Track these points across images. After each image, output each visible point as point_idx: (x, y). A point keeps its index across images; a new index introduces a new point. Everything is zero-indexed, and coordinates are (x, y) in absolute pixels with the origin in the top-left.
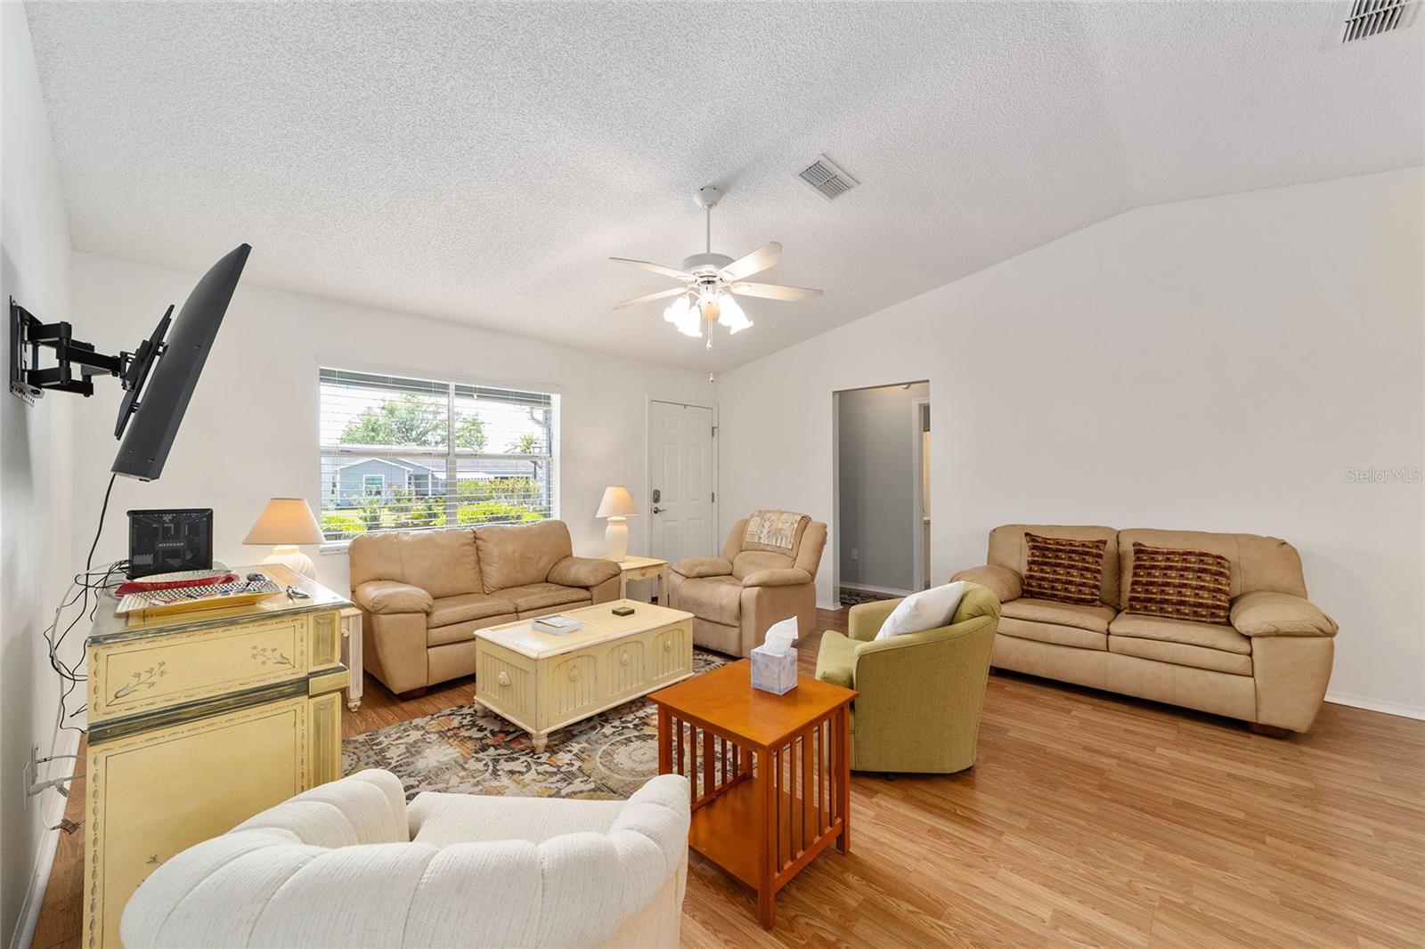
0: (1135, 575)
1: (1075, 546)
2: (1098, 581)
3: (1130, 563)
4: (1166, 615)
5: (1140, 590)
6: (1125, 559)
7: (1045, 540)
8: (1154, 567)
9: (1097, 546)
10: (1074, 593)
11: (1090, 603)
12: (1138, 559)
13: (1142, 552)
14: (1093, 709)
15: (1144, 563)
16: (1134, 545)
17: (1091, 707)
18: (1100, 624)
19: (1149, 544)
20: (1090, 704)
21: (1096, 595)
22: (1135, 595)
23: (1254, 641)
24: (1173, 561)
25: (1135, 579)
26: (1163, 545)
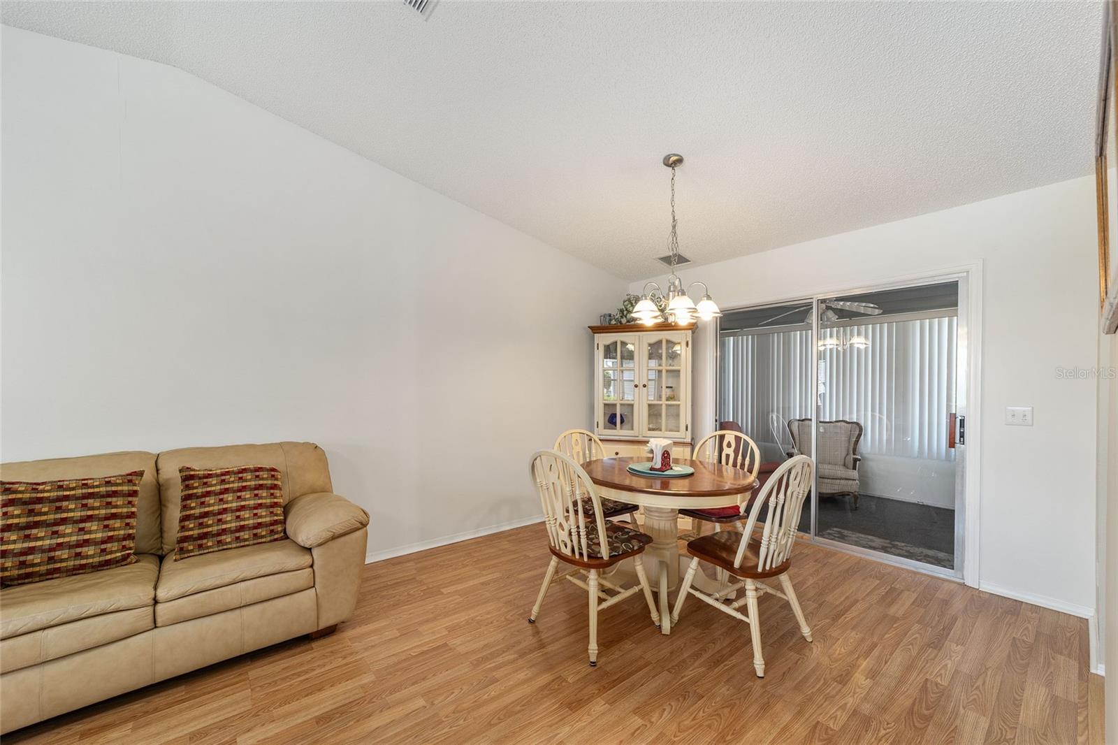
0: (185, 507)
1: (93, 487)
2: (132, 528)
3: (175, 493)
4: (225, 547)
5: (192, 526)
6: (167, 489)
7: (34, 487)
8: (208, 494)
9: (130, 481)
10: (92, 556)
11: (123, 561)
12: (187, 487)
13: (192, 477)
14: (134, 729)
15: (195, 491)
16: (181, 471)
17: (130, 725)
18: (142, 593)
19: (199, 466)
20: (126, 721)
21: (130, 549)
22: (187, 534)
23: (315, 552)
24: (229, 483)
25: (184, 513)
26: (217, 465)
